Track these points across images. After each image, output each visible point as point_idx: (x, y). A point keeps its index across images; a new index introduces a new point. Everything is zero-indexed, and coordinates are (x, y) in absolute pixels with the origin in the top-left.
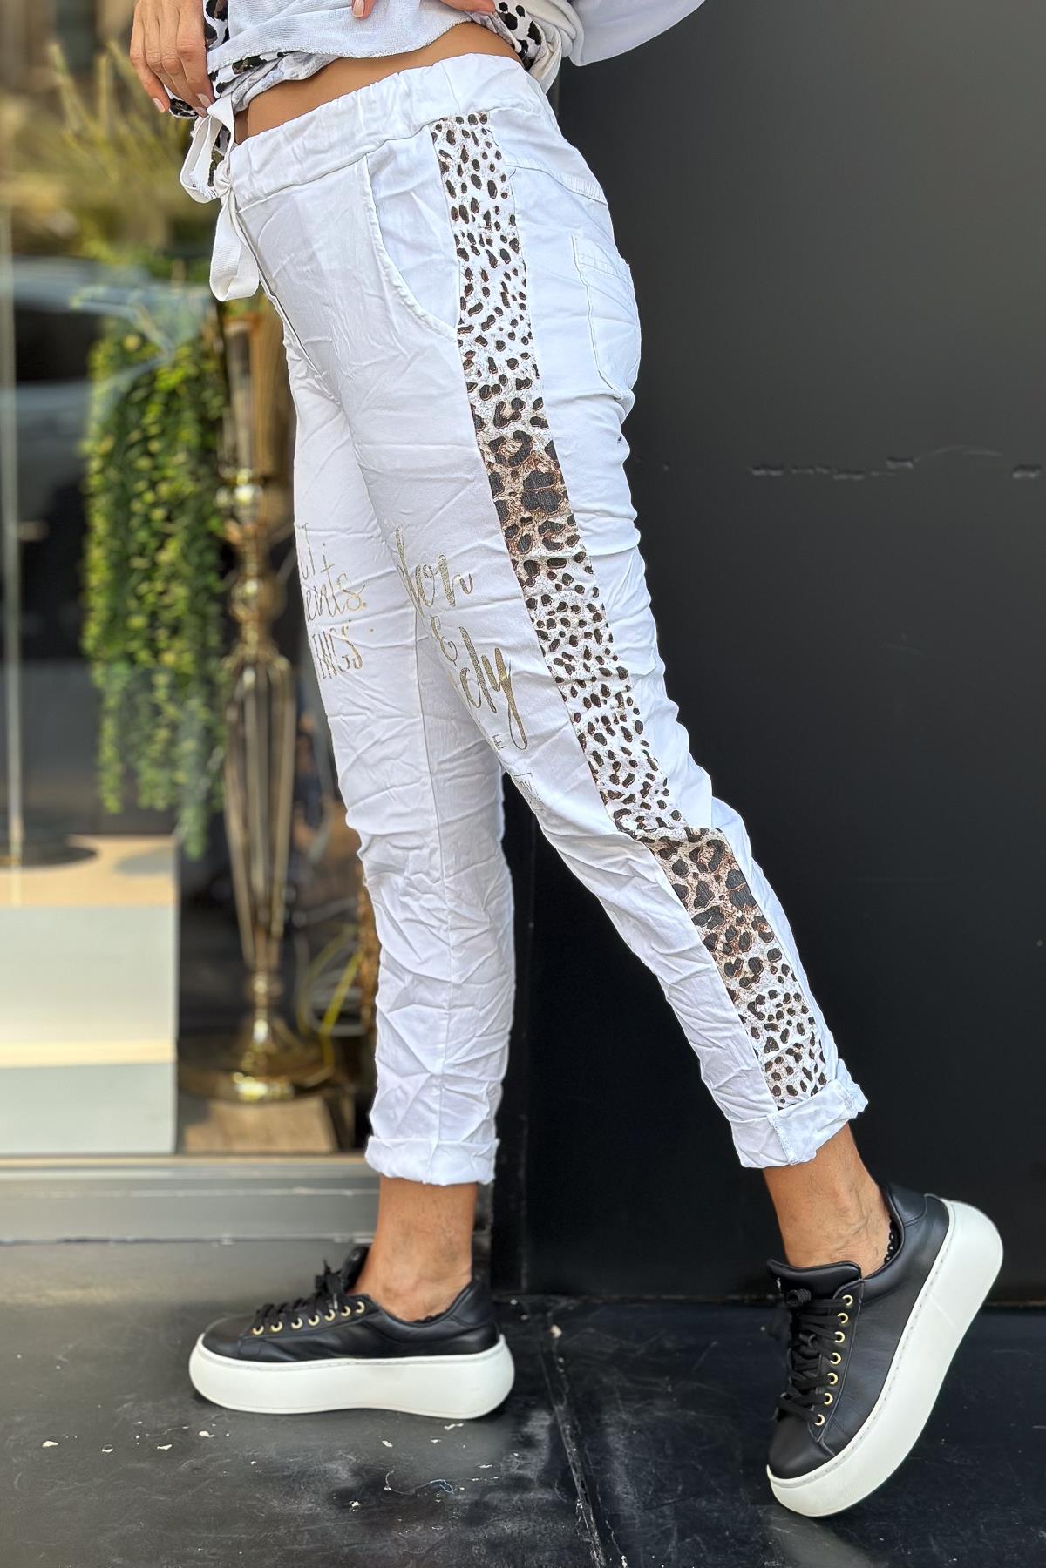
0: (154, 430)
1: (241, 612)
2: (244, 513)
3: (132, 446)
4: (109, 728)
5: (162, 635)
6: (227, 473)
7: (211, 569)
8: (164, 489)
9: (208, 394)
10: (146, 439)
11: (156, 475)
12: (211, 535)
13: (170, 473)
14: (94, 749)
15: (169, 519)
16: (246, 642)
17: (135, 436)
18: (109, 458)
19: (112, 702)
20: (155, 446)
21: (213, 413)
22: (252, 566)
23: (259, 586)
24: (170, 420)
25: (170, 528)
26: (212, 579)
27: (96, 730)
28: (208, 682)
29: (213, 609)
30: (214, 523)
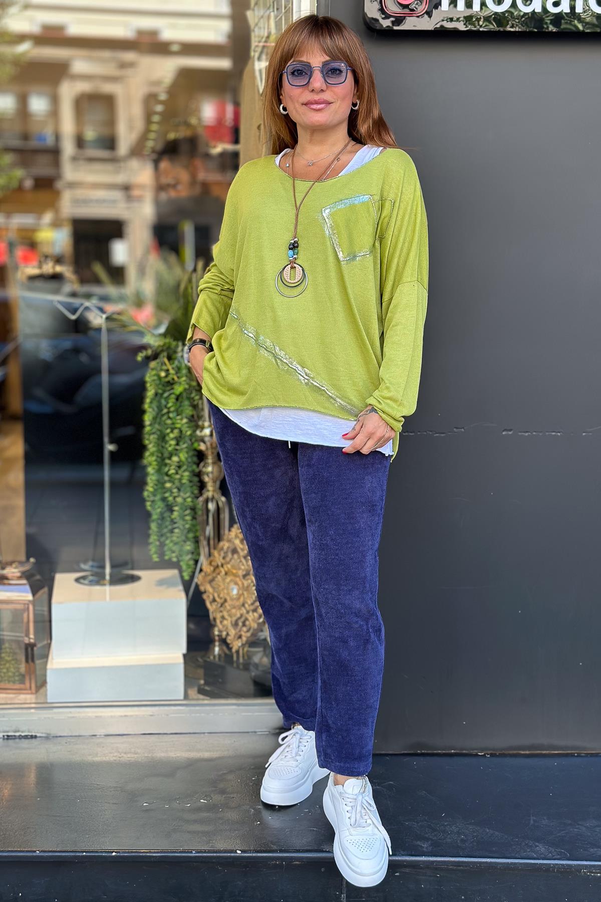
0: (172, 409)
1: (206, 479)
2: (207, 439)
3: (163, 415)
4: (154, 526)
5: (175, 490)
6: (200, 423)
7: (195, 463)
8: (176, 431)
9: (193, 395)
10: (168, 412)
11: (173, 426)
12: (195, 450)
13: (178, 426)
14: (148, 536)
15: (177, 444)
16: (208, 491)
17: (165, 411)
18: (155, 418)
19: (155, 517)
20: (171, 415)
21: (196, 403)
22: (210, 460)
23: (213, 469)
24: (178, 404)
25: (178, 447)
26: (194, 467)
27: (149, 528)
28: (193, 509)
29: (196, 479)
30: (196, 445)
